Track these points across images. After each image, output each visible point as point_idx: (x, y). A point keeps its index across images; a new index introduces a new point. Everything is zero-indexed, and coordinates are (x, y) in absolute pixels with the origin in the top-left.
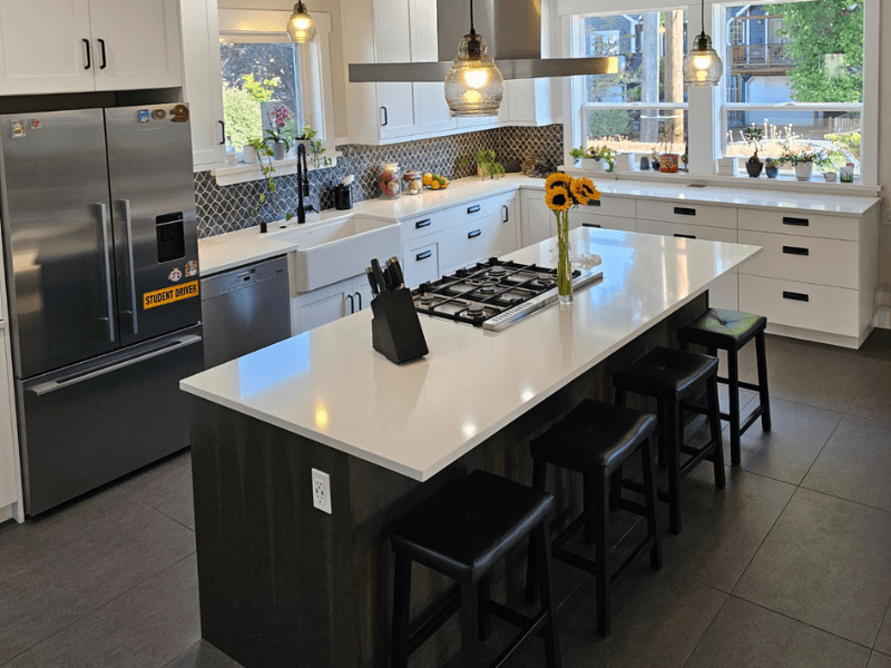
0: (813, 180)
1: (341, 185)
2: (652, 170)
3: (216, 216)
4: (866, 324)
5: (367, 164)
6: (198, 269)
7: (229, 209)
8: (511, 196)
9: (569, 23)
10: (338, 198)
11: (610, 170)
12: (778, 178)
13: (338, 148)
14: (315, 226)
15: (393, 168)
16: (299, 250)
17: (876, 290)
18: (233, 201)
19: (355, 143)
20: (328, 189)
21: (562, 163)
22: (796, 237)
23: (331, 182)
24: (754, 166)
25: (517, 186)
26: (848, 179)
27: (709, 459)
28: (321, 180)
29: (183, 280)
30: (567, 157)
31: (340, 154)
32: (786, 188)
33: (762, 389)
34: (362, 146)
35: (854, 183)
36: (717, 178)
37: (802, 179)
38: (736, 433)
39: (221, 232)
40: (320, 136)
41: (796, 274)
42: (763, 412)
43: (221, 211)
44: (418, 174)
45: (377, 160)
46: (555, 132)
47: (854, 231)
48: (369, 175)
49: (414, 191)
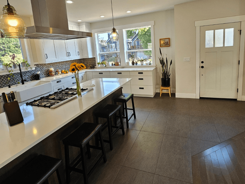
0: (144, 65)
1: (37, 74)
2: (114, 66)
4: (154, 92)
5: (45, 68)
8: (84, 74)
9: (95, 35)
10: (36, 77)
11: (106, 66)
12: (138, 65)
13: (35, 65)
14: (28, 85)
15: (52, 69)
16: (17, 91)
17: (156, 85)
19: (41, 63)
20: (33, 75)
21: (96, 66)
22: (141, 76)
23: (34, 74)
24: (133, 63)
25: (85, 71)
26: (150, 64)
27: (120, 129)
28: (30, 73)
30: (97, 65)
32: (139, 67)
33: (134, 109)
34: (43, 64)
35: (151, 65)
36: (126, 66)
37: (142, 65)
38: (127, 121)
40: (29, 62)
41: (141, 84)
42: (134, 114)
44: (60, 70)
45: (48, 67)
46: (94, 59)
47: (151, 74)
48: (46, 71)
49: (59, 74)
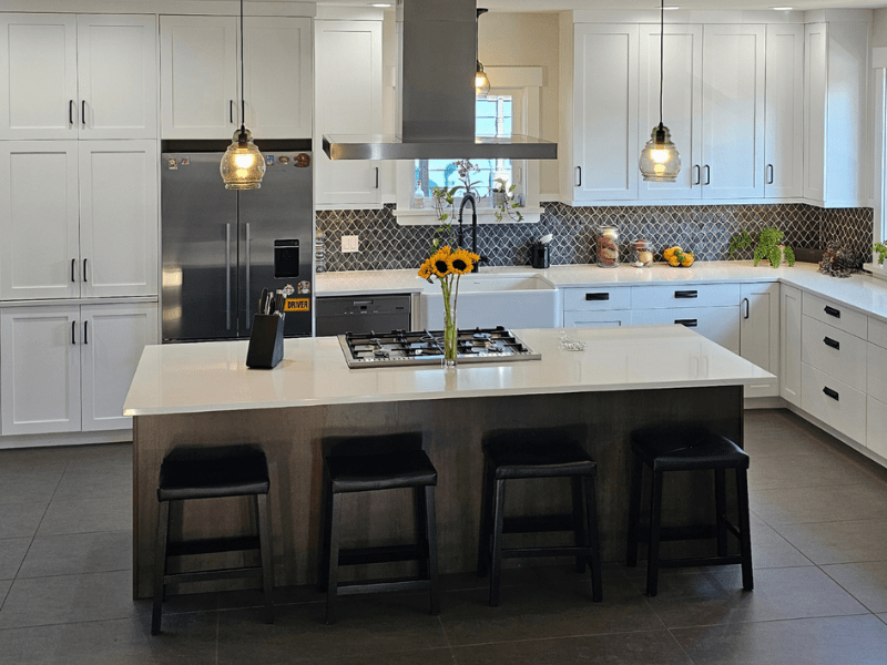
1: (540, 243)
3: (394, 252)
5: (585, 225)
6: (311, 289)
7: (408, 248)
8: (762, 288)
10: (535, 256)
13: (543, 205)
15: (612, 233)
18: (413, 241)
20: (528, 244)
21: (870, 261)
23: (532, 239)
25: (775, 278)
28: (519, 234)
29: (295, 295)
30: (875, 255)
31: (543, 210)
39: (398, 267)
40: (524, 190)
43: (399, 247)
46: (867, 217)
48: (587, 237)
49: (637, 263)
